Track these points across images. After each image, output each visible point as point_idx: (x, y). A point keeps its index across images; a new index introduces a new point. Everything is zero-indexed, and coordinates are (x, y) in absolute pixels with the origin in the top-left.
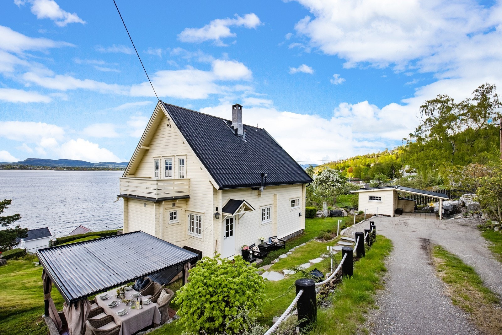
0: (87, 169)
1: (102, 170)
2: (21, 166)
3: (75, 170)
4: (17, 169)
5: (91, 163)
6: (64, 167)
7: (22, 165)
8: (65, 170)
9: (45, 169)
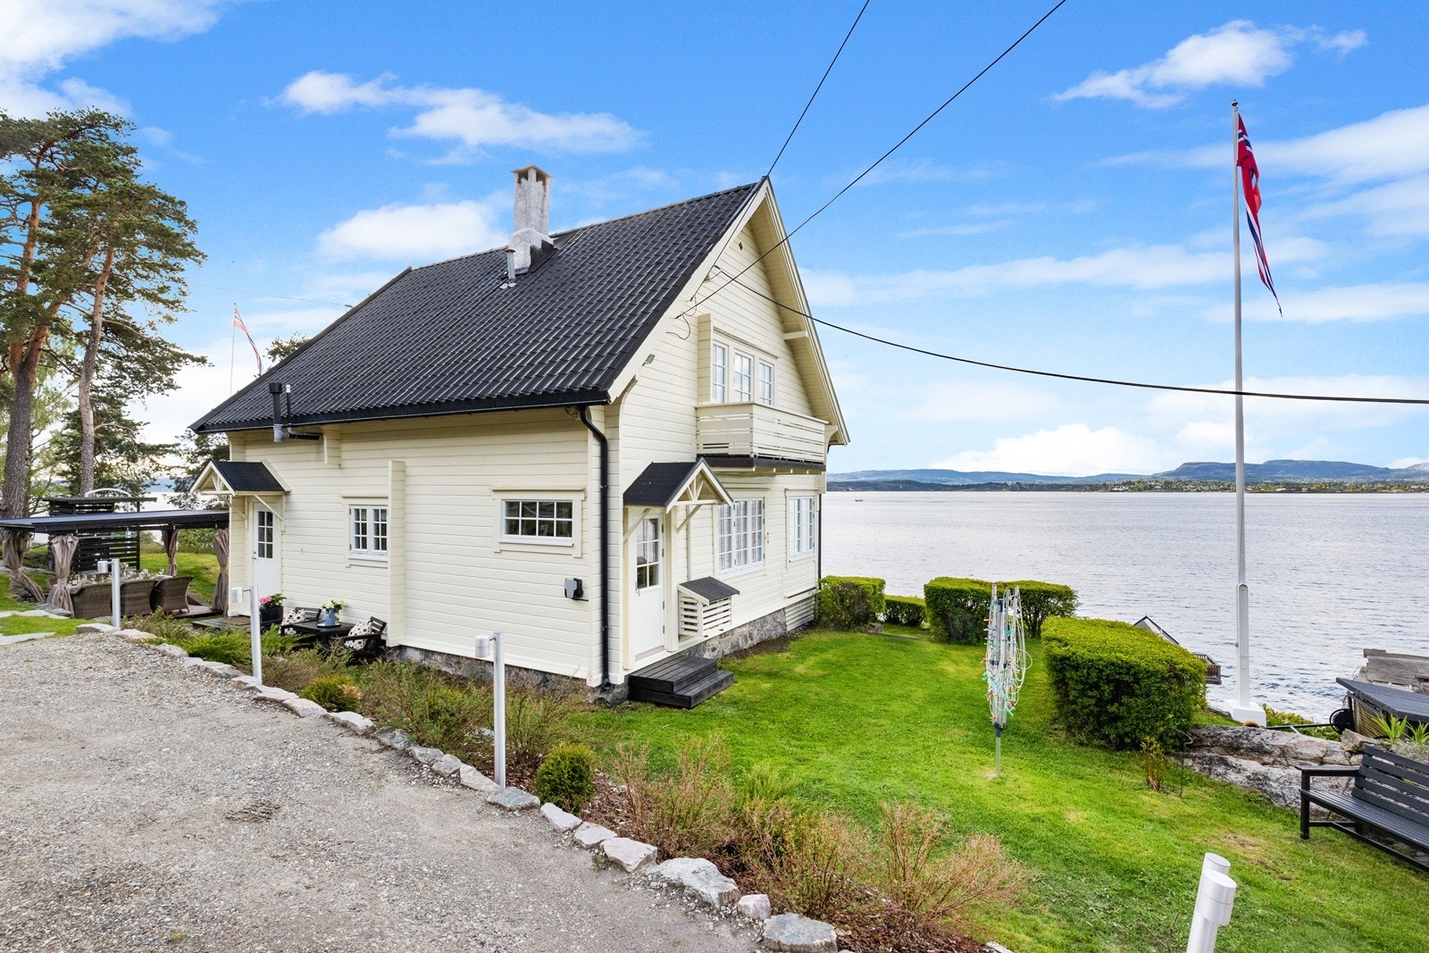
0: (1357, 489)
1: (1420, 490)
2: (1167, 483)
3: (1310, 491)
4: (1156, 490)
5: (1376, 468)
6: (1279, 484)
7: (1170, 479)
8: (1279, 492)
9: (1224, 490)
